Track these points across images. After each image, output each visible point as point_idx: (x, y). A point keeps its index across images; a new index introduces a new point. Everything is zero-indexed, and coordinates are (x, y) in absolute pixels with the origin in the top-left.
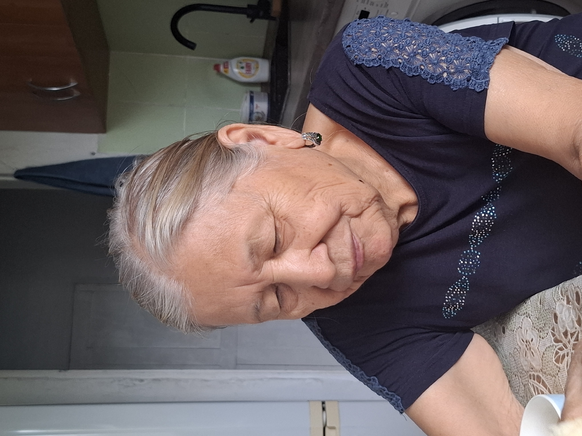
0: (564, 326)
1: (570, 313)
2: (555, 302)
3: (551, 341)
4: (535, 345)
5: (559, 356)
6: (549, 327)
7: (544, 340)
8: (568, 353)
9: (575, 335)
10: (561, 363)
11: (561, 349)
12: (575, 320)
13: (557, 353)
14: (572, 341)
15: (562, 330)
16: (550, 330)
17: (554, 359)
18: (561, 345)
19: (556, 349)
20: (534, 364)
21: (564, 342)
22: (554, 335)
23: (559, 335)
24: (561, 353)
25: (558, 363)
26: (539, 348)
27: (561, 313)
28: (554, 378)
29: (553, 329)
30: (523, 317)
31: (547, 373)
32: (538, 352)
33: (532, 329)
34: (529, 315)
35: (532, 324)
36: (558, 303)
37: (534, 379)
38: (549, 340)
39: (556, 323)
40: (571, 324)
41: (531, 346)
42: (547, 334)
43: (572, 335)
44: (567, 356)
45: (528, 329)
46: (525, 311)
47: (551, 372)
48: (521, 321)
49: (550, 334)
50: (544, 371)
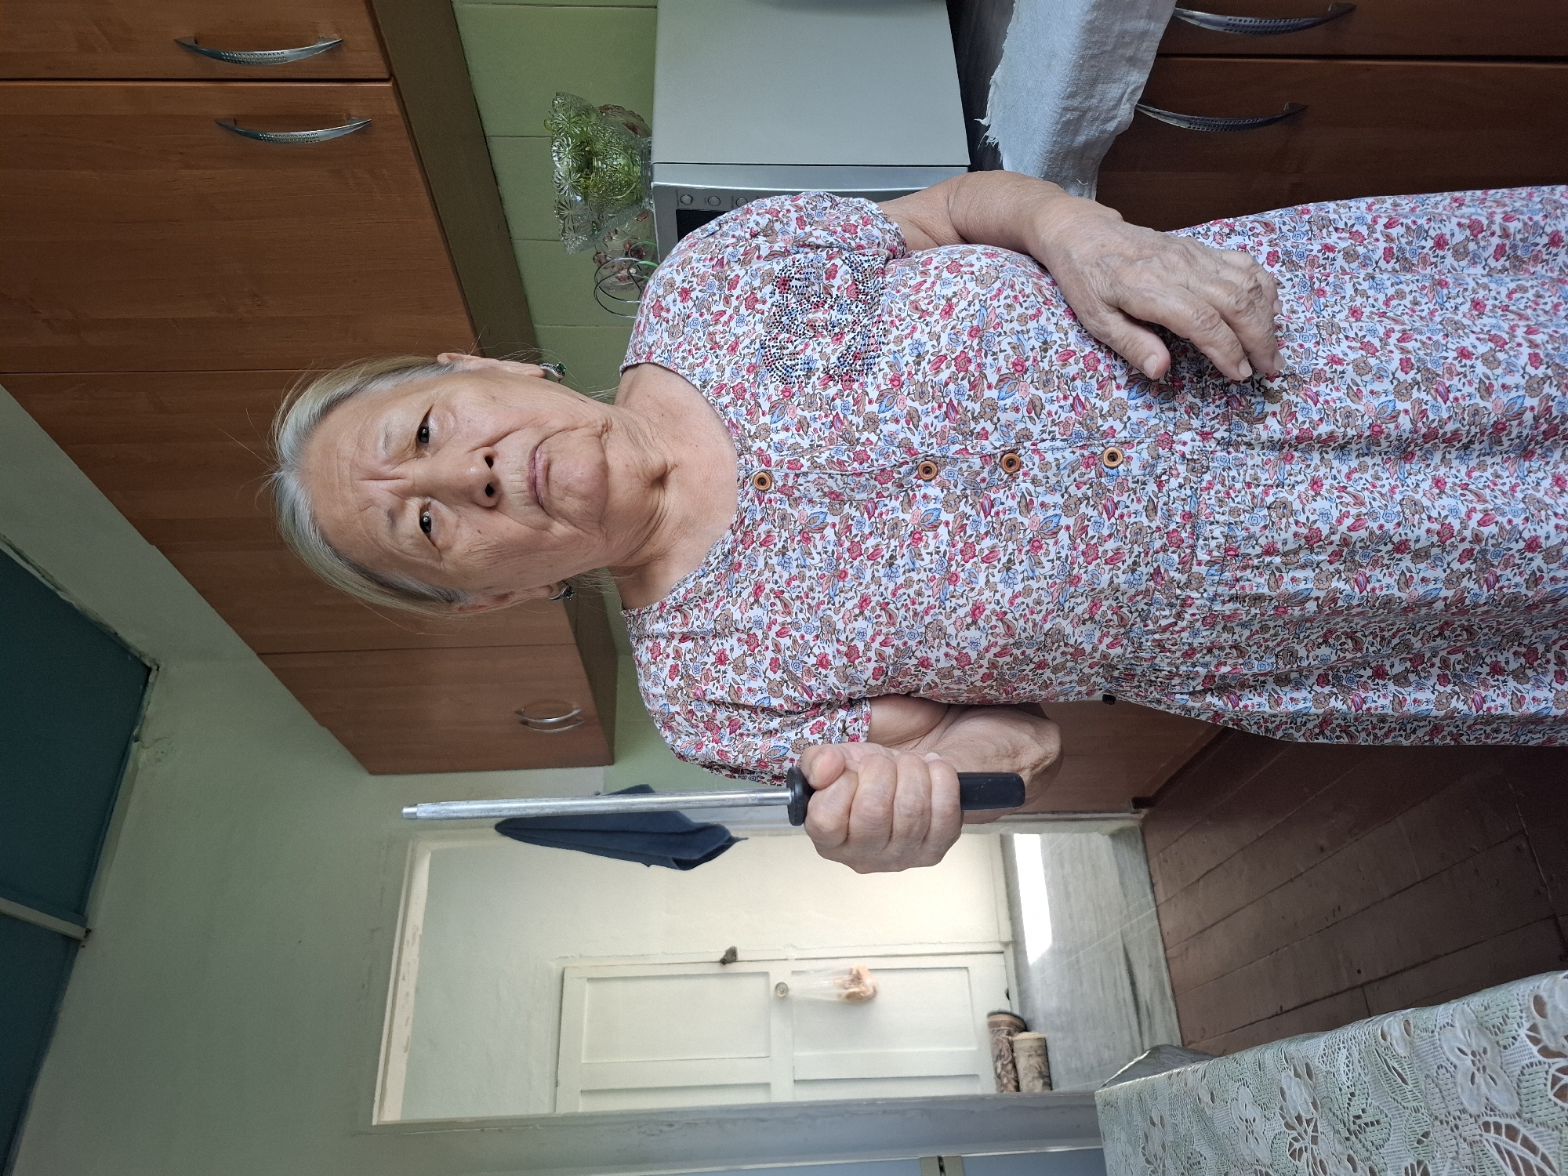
0: (1295, 1108)
1: (1301, 1090)
2: (1279, 1072)
3: (1281, 1125)
4: (1259, 1126)
5: (1295, 1150)
6: (1276, 1105)
7: (1271, 1122)
9: (1312, 1124)
10: (1299, 1160)
11: (1295, 1139)
12: (1310, 1101)
13: (1291, 1145)
14: (1310, 1130)
15: (1293, 1113)
16: (1277, 1110)
17: (1288, 1153)
18: (1295, 1134)
19: (1290, 1139)
20: (1259, 1155)
21: (1298, 1131)
22: (1284, 1118)
23: (1290, 1118)
24: (1297, 1146)
25: (1294, 1160)
27: (1289, 1089)
29: (1282, 1109)
31: (1280, 1171)
32: (1265, 1139)
33: (1253, 1105)
36: (1283, 1073)
38: (1278, 1125)
39: (1285, 1100)
40: (1305, 1107)
41: (1255, 1127)
42: (1275, 1114)
43: (1308, 1122)
45: (1247, 1103)
47: (1286, 1171)
49: (1278, 1115)
50: (1276, 1167)
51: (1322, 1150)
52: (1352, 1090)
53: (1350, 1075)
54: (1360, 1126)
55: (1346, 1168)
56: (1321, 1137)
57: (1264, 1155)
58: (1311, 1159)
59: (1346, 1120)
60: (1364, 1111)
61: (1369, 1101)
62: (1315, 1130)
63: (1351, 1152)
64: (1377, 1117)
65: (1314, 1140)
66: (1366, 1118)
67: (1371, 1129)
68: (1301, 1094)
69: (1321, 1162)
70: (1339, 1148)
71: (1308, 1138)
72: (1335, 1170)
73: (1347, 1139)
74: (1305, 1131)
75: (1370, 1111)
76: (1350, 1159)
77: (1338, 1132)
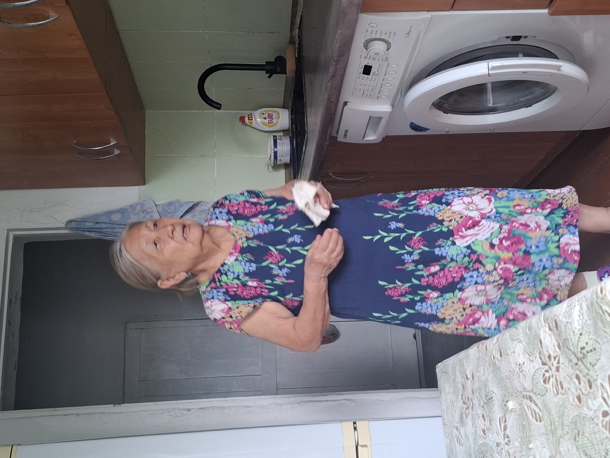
0: (547, 351)
1: (551, 338)
2: (539, 329)
3: (539, 364)
4: (526, 368)
5: (546, 378)
6: (537, 352)
7: (534, 363)
8: (552, 375)
9: (557, 359)
10: (548, 384)
11: (547, 371)
12: (556, 344)
13: (544, 375)
14: (555, 364)
15: (547, 354)
16: (538, 355)
17: (542, 381)
18: (546, 367)
19: (543, 371)
20: (526, 385)
21: (549, 365)
22: (541, 359)
23: (545, 358)
24: (547, 375)
25: (545, 384)
26: (530, 370)
27: (545, 339)
28: (543, 397)
29: (540, 353)
30: (515, 343)
31: (537, 393)
32: (529, 374)
33: (524, 354)
34: (521, 341)
35: (523, 349)
36: (542, 330)
37: (527, 399)
38: (538, 363)
39: (542, 347)
40: (553, 349)
41: (523, 368)
42: (536, 357)
43: (555, 358)
44: (552, 377)
45: (520, 353)
46: (517, 337)
47: (540, 392)
48: (515, 346)
49: (538, 357)
50: (534, 391)
51: (561, 375)
52: (580, 332)
53: (580, 322)
54: (584, 354)
55: (574, 383)
56: (561, 366)
57: (528, 384)
58: (555, 382)
59: (576, 352)
60: (587, 344)
61: (591, 336)
62: (558, 363)
63: (578, 372)
64: (594, 346)
65: (558, 369)
66: (588, 348)
67: (590, 354)
68: (552, 341)
69: (561, 382)
70: (571, 371)
71: (554, 369)
72: (568, 386)
73: (576, 364)
74: (553, 365)
75: (591, 343)
76: (578, 377)
77: (571, 361)
